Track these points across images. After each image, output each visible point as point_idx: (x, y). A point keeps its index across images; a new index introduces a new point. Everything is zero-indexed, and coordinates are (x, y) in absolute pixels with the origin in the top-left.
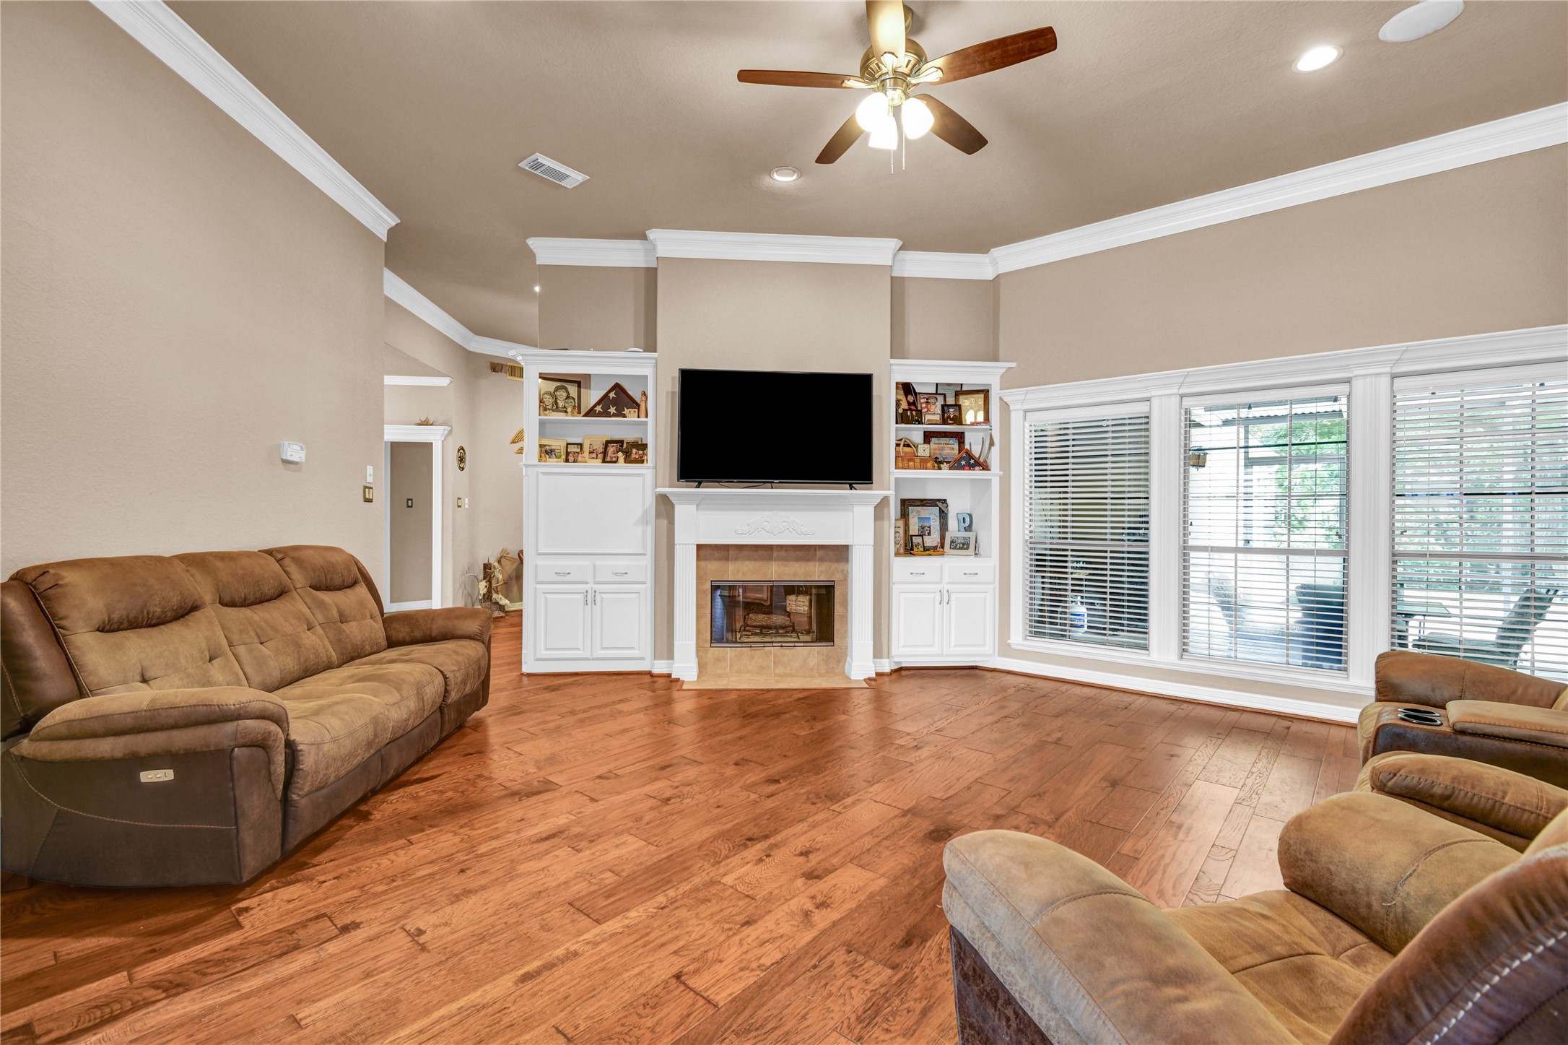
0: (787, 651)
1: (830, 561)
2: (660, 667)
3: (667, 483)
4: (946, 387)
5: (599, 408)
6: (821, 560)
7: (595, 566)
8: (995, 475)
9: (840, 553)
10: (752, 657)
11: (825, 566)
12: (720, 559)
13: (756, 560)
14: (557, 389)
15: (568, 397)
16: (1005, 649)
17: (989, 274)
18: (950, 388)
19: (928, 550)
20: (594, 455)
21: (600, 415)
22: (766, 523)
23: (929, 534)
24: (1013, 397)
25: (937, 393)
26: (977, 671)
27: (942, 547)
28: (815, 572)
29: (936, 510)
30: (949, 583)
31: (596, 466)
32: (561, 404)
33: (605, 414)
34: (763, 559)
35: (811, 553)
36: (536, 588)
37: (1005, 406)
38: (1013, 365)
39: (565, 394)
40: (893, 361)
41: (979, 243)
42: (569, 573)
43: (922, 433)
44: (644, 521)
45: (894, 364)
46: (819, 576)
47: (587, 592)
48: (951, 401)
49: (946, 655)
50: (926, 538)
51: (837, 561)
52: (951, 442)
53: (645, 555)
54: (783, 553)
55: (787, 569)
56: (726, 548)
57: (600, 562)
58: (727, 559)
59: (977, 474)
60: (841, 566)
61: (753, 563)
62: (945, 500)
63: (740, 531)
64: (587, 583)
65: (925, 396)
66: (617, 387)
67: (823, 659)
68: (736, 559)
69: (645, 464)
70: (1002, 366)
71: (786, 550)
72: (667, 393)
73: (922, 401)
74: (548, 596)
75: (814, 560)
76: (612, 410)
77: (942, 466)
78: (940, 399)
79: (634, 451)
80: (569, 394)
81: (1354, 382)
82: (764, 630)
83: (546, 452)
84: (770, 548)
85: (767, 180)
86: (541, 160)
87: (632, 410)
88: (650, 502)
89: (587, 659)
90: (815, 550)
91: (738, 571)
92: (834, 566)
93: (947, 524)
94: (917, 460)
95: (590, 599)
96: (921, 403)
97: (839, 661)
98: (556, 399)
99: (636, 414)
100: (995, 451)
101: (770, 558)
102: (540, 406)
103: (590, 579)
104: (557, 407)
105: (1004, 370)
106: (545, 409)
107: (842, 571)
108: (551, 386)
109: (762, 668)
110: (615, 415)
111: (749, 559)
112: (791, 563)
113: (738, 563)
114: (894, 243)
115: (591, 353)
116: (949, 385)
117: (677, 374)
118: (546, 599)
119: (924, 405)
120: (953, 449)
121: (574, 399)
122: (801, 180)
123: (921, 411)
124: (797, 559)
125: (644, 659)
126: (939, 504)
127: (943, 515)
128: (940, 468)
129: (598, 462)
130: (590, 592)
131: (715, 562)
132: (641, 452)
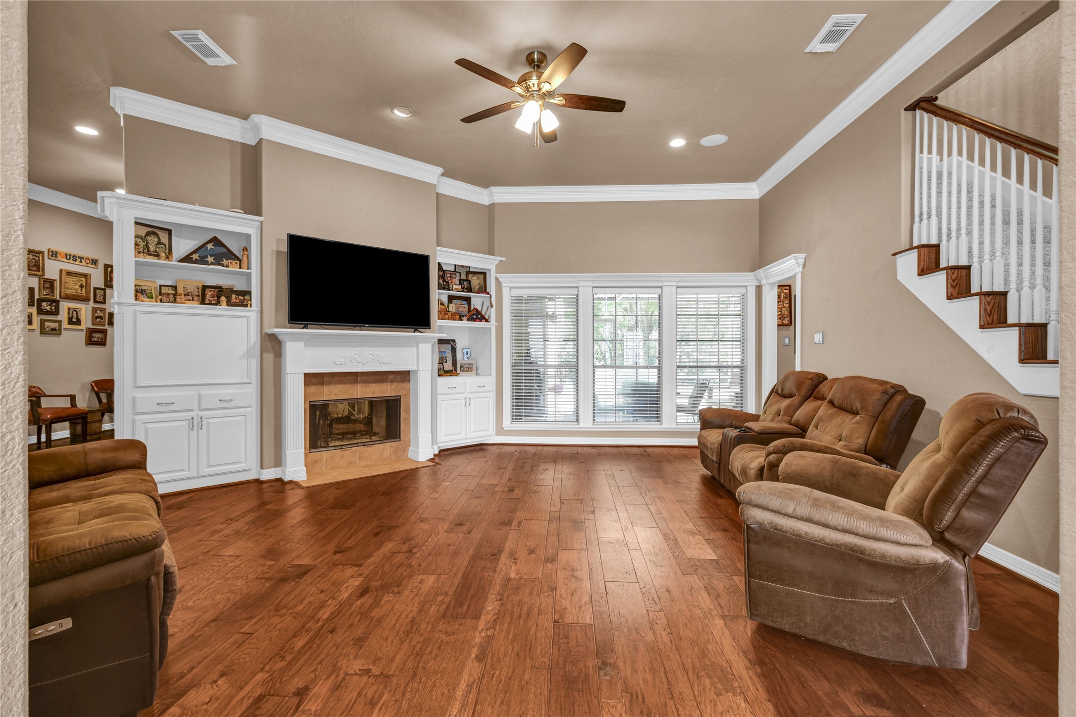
0: (368, 449)
1: (398, 382)
2: (269, 474)
3: (273, 324)
4: (461, 268)
5: (195, 257)
6: (392, 381)
7: (200, 395)
8: (492, 325)
9: (404, 376)
10: (342, 456)
11: (395, 385)
12: (316, 384)
13: (345, 383)
14: (148, 234)
15: (159, 243)
16: (500, 430)
17: (486, 201)
18: (463, 269)
19: (447, 372)
20: (190, 297)
21: (196, 262)
22: (357, 356)
23: (446, 362)
24: (503, 277)
25: (455, 271)
26: (485, 447)
27: (455, 370)
28: (386, 390)
29: (449, 346)
30: (470, 393)
31: (195, 308)
32: (152, 248)
33: (202, 261)
34: (350, 382)
35: (385, 377)
36: (133, 419)
37: (498, 282)
38: (504, 259)
39: (156, 240)
40: (438, 248)
41: (484, 180)
42: (172, 403)
43: (447, 296)
44: (248, 355)
45: (439, 251)
46: (390, 393)
47: (192, 418)
48: (464, 277)
49: (469, 439)
50: (444, 364)
51: (403, 381)
52: (464, 303)
53: (250, 383)
54: (365, 378)
55: (368, 389)
56: (322, 375)
57: (205, 391)
58: (322, 384)
59: (483, 324)
60: (405, 385)
61: (342, 386)
62: (454, 340)
63: (338, 363)
64: (192, 410)
65: (449, 272)
66: (215, 241)
67: (393, 451)
68: (330, 383)
69: (248, 308)
70: (497, 259)
71: (367, 376)
72: (272, 251)
73: (448, 275)
74: (149, 426)
75: (387, 382)
76: (210, 259)
77: (463, 318)
78: (458, 275)
79: (234, 296)
80: (160, 240)
81: (664, 288)
82: (344, 435)
83: (140, 292)
84: (356, 374)
85: (387, 113)
86: (200, 37)
87: (234, 262)
88: (255, 338)
89: (193, 478)
90: (388, 375)
91: (331, 393)
92: (401, 385)
93: (456, 356)
94: (450, 314)
95: (196, 424)
96: (448, 277)
97: (404, 451)
98: (147, 243)
99: (238, 265)
100: (493, 311)
101: (356, 382)
102: (135, 248)
103: (195, 407)
104: (148, 250)
105: (498, 262)
106: (139, 253)
107: (406, 388)
108: (143, 231)
109: (350, 463)
110: (212, 264)
111: (340, 383)
112: (371, 385)
113: (331, 387)
114: (440, 170)
115: (197, 207)
116: (462, 266)
117: (286, 238)
118: (147, 428)
119: (449, 279)
120: (465, 308)
121: (165, 245)
122: (412, 118)
123: (448, 282)
124: (375, 382)
125: (250, 470)
126: (451, 343)
127: (454, 350)
128: (461, 320)
129: (196, 304)
130: (195, 420)
131: (313, 387)
132: (241, 298)
